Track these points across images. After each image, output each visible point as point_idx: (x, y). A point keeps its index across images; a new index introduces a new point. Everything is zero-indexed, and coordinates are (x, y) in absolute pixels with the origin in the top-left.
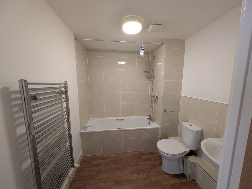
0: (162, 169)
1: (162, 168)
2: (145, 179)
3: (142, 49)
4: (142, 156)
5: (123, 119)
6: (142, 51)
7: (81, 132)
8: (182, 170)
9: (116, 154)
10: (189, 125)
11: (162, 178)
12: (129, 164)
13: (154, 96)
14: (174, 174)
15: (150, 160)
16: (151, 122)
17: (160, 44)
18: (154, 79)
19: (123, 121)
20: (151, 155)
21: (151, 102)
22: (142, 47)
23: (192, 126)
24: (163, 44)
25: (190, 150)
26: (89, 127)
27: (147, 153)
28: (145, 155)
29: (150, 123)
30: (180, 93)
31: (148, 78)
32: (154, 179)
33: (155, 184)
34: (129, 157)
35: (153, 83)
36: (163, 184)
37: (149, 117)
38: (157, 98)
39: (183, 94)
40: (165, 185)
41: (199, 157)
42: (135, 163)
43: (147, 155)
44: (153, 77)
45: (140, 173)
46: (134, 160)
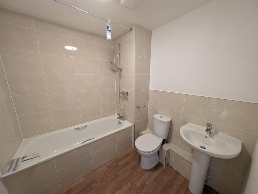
0: (142, 168)
1: (141, 166)
2: (130, 189)
3: (109, 29)
4: (119, 163)
5: (86, 126)
6: (108, 32)
7: (3, 176)
8: (158, 159)
9: (85, 176)
10: (161, 117)
11: (145, 178)
12: (107, 182)
13: (123, 91)
14: (153, 168)
15: (128, 163)
16: (121, 121)
17: (128, 29)
18: (122, 73)
19: (86, 128)
20: (128, 157)
21: (118, 99)
22: (108, 27)
23: (162, 117)
24: (131, 30)
25: (163, 139)
26: (24, 158)
27: (122, 157)
28: (122, 160)
29: (120, 123)
30: (148, 87)
31: (113, 71)
32: (138, 184)
33: (141, 190)
34: (104, 172)
35: (120, 77)
36: (148, 184)
37: (118, 116)
38: (128, 94)
39: (151, 88)
40: (150, 183)
41: (169, 143)
42: (113, 176)
43: (123, 159)
44: (120, 70)
45: (123, 185)
46: (112, 172)
